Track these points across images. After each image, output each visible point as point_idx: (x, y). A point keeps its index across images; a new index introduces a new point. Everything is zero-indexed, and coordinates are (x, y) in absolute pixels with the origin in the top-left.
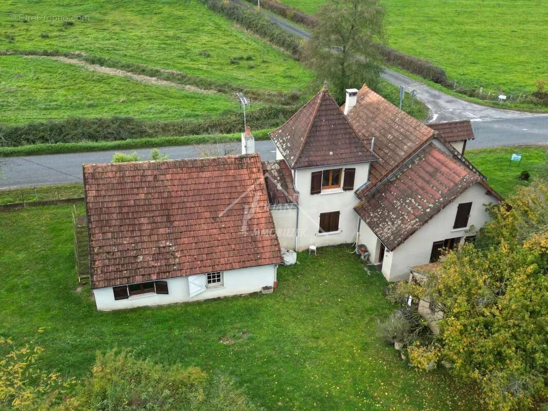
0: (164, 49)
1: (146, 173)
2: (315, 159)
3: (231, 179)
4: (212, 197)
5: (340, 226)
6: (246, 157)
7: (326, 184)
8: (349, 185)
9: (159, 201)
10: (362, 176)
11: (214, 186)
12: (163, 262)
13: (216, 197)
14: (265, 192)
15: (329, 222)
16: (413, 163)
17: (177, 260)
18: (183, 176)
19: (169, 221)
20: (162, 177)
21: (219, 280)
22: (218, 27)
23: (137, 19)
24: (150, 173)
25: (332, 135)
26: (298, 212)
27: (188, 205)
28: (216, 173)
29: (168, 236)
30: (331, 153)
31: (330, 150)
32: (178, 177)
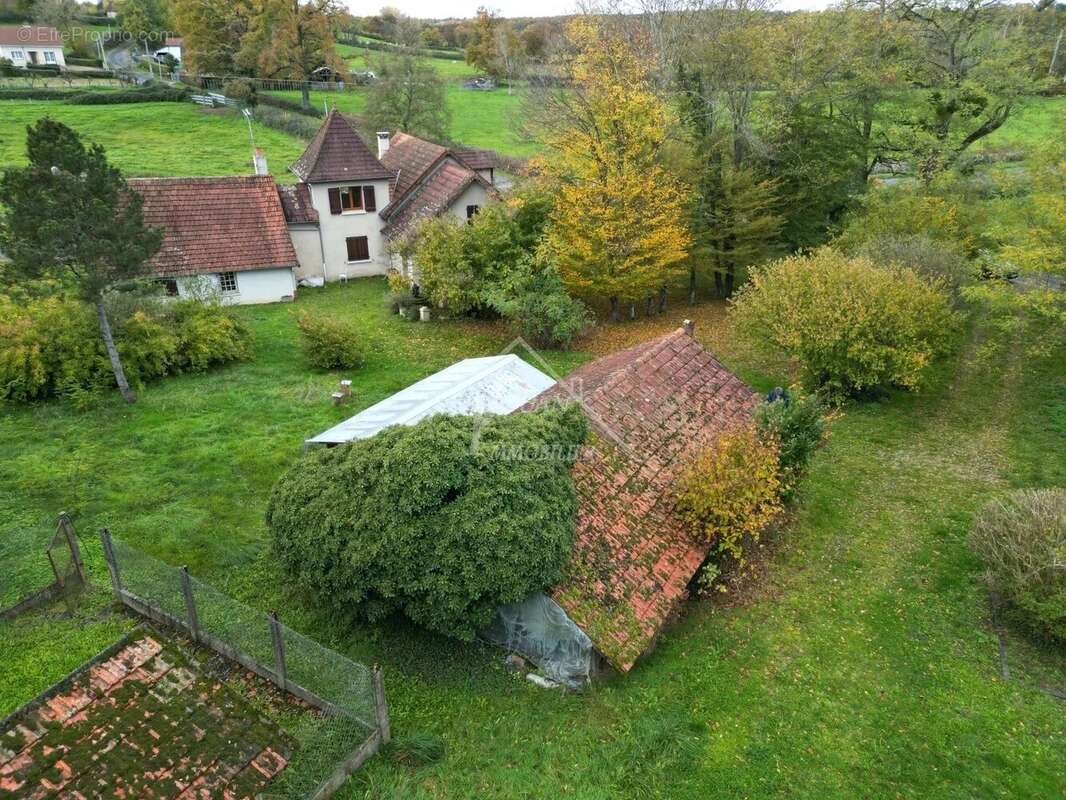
0: (198, 162)
1: (149, 188)
2: (330, 174)
3: (243, 196)
4: (222, 212)
5: (370, 255)
6: (259, 177)
7: (347, 206)
8: (371, 207)
9: (165, 214)
10: (383, 196)
11: (224, 201)
12: (171, 264)
13: (227, 211)
14: (280, 208)
15: (357, 248)
16: (431, 179)
17: (185, 262)
18: (189, 193)
19: (176, 231)
20: (166, 193)
21: (234, 288)
22: (275, 143)
23: (164, 137)
24: (153, 188)
25: (346, 152)
26: (320, 234)
27: (197, 218)
28: (226, 191)
29: (174, 244)
30: (346, 169)
31: (344, 166)
32: (184, 193)
